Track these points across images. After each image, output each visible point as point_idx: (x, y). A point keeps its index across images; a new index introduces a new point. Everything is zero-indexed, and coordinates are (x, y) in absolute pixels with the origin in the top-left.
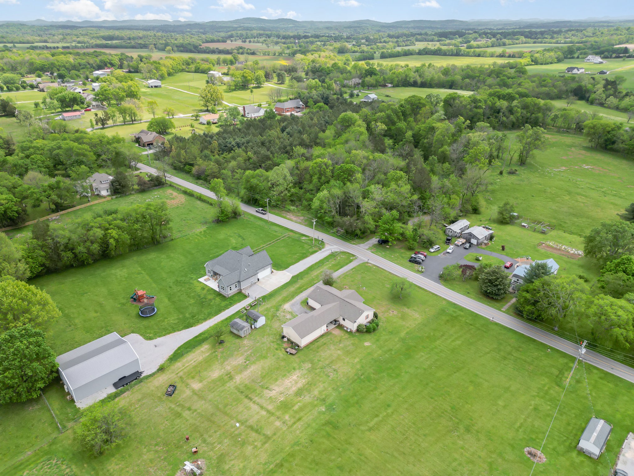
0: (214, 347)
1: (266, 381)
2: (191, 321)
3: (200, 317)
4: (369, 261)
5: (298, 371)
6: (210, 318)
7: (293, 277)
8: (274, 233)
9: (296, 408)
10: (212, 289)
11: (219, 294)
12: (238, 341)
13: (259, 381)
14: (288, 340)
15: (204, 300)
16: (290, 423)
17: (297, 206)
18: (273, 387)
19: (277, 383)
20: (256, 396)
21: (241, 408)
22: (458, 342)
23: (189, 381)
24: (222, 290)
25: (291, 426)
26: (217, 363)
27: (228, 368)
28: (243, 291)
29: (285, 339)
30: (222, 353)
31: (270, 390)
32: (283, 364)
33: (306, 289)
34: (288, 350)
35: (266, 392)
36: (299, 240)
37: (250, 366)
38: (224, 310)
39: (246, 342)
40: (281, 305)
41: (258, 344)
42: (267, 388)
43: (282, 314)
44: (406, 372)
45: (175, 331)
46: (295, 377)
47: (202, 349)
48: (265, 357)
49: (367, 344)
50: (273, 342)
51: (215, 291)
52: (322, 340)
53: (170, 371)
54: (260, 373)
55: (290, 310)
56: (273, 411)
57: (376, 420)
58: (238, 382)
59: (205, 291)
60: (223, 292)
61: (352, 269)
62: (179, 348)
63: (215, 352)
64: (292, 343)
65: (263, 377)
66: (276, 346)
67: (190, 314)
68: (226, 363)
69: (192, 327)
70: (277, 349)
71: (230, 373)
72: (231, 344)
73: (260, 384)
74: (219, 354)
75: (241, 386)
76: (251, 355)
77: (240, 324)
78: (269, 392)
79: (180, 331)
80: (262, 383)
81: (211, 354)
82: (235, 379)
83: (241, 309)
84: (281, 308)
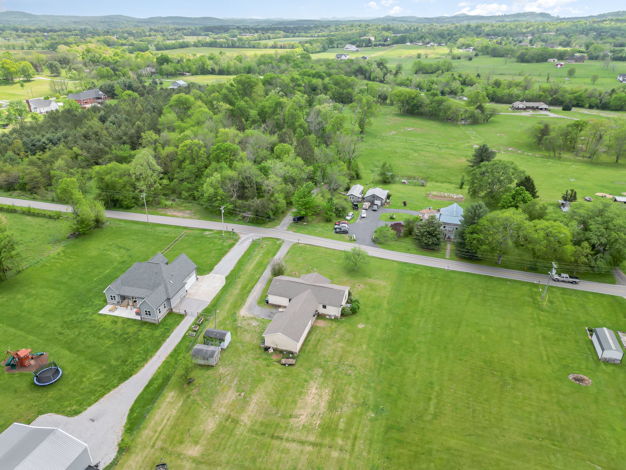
0: (182, 391)
1: (282, 408)
2: (126, 368)
3: (135, 360)
4: (300, 242)
5: (312, 383)
6: (151, 357)
7: (227, 278)
8: (166, 235)
9: (342, 426)
10: (128, 319)
11: (143, 323)
12: (210, 372)
13: (274, 412)
14: (275, 350)
15: (126, 336)
16: (348, 447)
17: (173, 200)
18: (296, 412)
19: (299, 405)
20: (285, 432)
21: (276, 456)
23: (180, 449)
24: (148, 317)
25: (353, 449)
26: (202, 410)
27: (223, 410)
28: (174, 310)
29: (271, 351)
30: (200, 394)
31: (296, 417)
32: (288, 380)
33: (252, 287)
34: (283, 361)
35: (292, 421)
36: (203, 237)
37: (250, 398)
38: (164, 340)
39: (221, 370)
40: (235, 313)
41: (240, 368)
42: (291, 416)
43: (244, 322)
44: (419, 343)
45: (109, 390)
46: (314, 391)
47: (168, 400)
48: (261, 380)
49: (361, 326)
50: (257, 359)
51: (135, 320)
52: (313, 337)
53: (139, 447)
54: (268, 401)
55: (251, 316)
56: (319, 440)
57: (432, 403)
58: (249, 423)
59: (120, 325)
61: (288, 253)
62: (132, 410)
63: (188, 397)
64: (281, 352)
65: (277, 405)
66: (265, 363)
67: (117, 360)
68: (214, 406)
69: (131, 375)
70: (268, 366)
71: (229, 416)
72: (205, 380)
73: (279, 415)
74: (197, 398)
75: (256, 427)
76: (241, 384)
77: (207, 350)
78: (297, 420)
79: (117, 386)
80: (280, 412)
81: (185, 401)
82: (242, 421)
83: (187, 332)
84: (237, 317)
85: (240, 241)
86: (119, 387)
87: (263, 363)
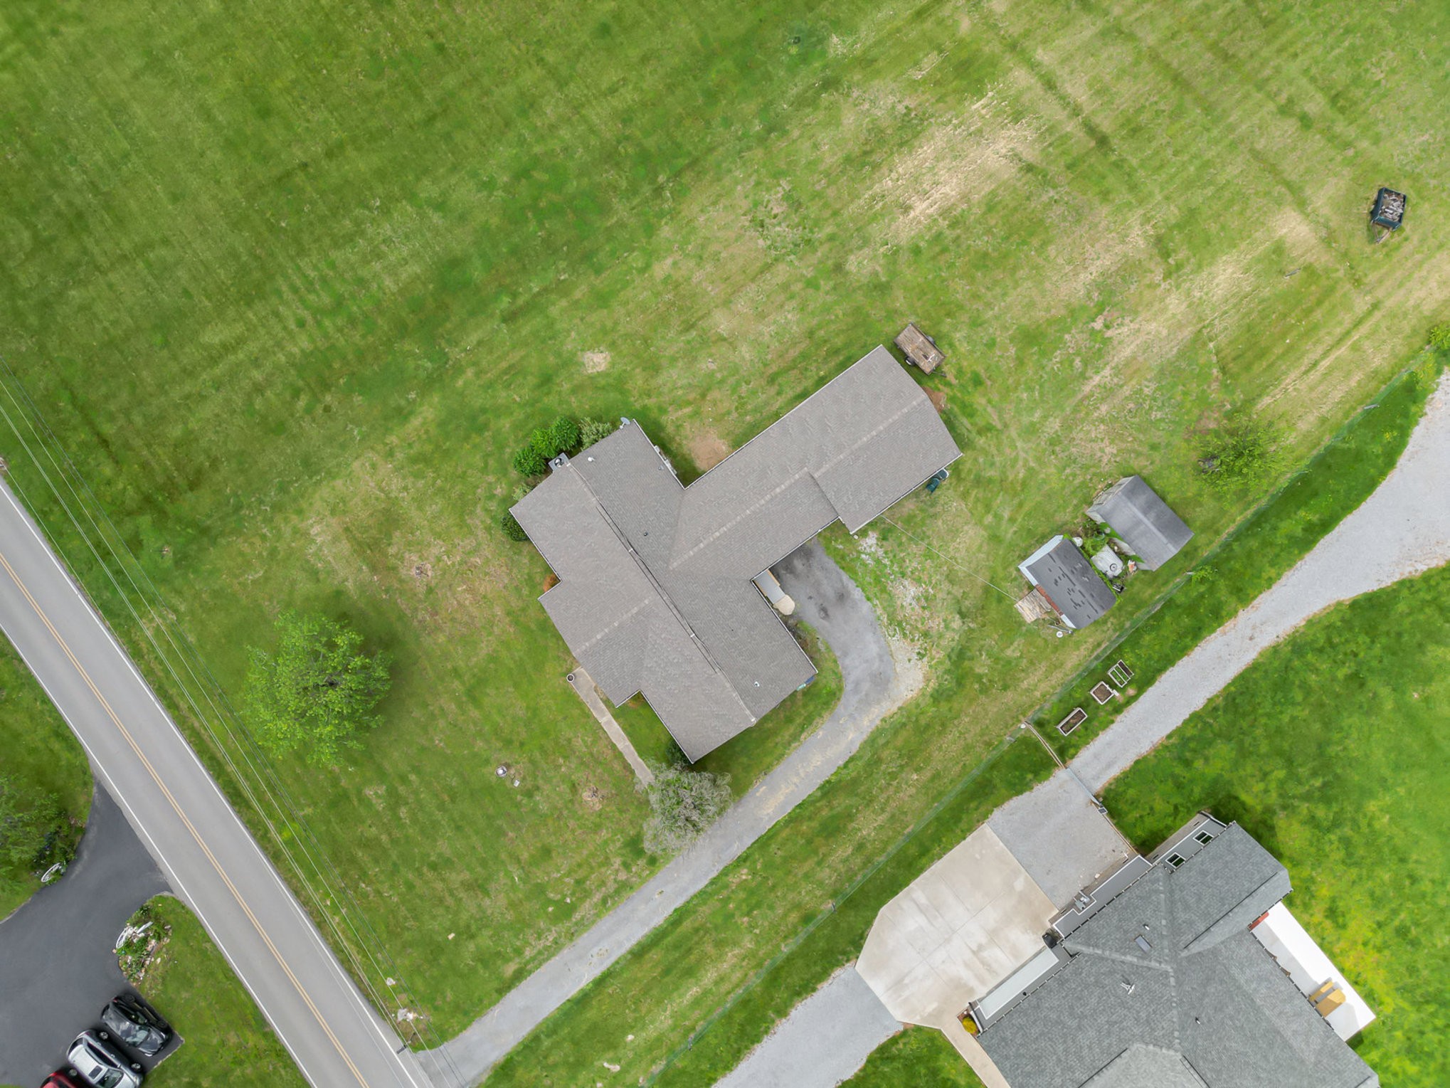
2: (1361, 645)
3: (1325, 666)
6: (1275, 650)
13: (1058, 209)
15: (1321, 811)
18: (1010, 172)
19: (988, 188)
22: (213, 336)
23: (1322, 259)
26: (1223, 341)
28: (1130, 847)
30: (1202, 400)
31: (1016, 157)
32: (960, 290)
34: (932, 359)
35: (1031, 154)
37: (1088, 296)
38: (1212, 708)
39: (1106, 455)
41: (1052, 427)
42: (1030, 168)
43: (936, 624)
44: (489, 185)
45: (1426, 578)
46: (920, 208)
49: (597, 361)
50: (989, 429)
53: (1407, 327)
55: (897, 643)
58: (1134, 218)
62: (1390, 459)
63: (1235, 413)
66: (979, 400)
69: (1354, 604)
70: (977, 382)
71: (1168, 275)
72: (1168, 444)
73: (1052, 193)
74: (1215, 394)
75: (1125, 196)
76: (1085, 363)
78: (1020, 148)
79: (1402, 583)
80: (1045, 198)
81: (1250, 401)
82: (1146, 236)
83: (1130, 700)
84: (941, 669)
86: (1397, 578)
87: (983, 401)
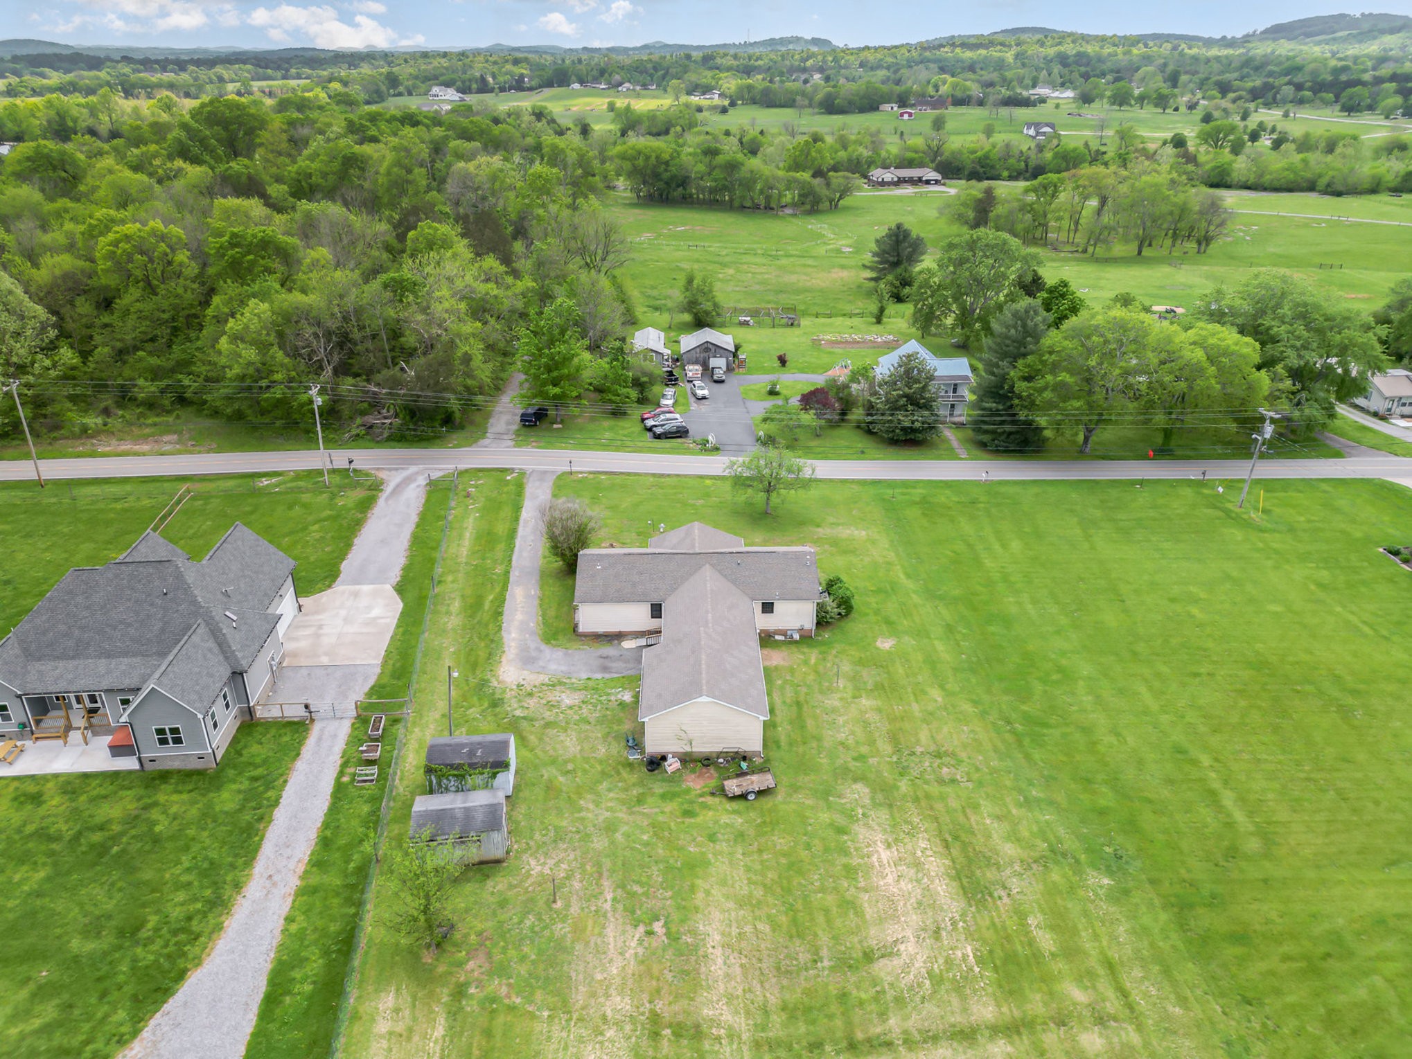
0: (422, 977)
1: (824, 939)
2: (146, 956)
3: (176, 913)
4: (574, 469)
5: (861, 832)
6: (238, 886)
7: (400, 589)
8: (119, 506)
9: (1046, 941)
10: (86, 776)
11: (154, 778)
12: (498, 884)
13: (804, 957)
14: (687, 759)
15: (97, 837)
16: (1113, 1005)
18: (874, 937)
19: (869, 912)
20: (883, 1016)
22: (1016, 543)
24: (171, 751)
25: (1131, 1008)
26: (538, 1027)
27: (619, 1004)
28: (260, 713)
29: (672, 765)
30: (501, 970)
31: (889, 952)
32: (781, 842)
33: (501, 600)
34: (733, 786)
35: (884, 969)
36: (256, 492)
37: (693, 932)
38: (264, 818)
39: (536, 867)
40: (484, 683)
41: (599, 843)
42: (869, 957)
43: (531, 703)
44: (1062, 654)
46: (885, 853)
47: (382, 1027)
48: (694, 866)
49: (885, 644)
50: (640, 800)
51: (115, 775)
54: (764, 927)
55: (544, 678)
56: (1009, 1011)
57: (1228, 803)
58: (742, 1024)
59: (55, 802)
60: (171, 757)
61: (555, 499)
63: (460, 992)
64: (707, 761)
65: (798, 931)
66: (673, 806)
67: (93, 929)
68: (579, 997)
69: (181, 975)
70: (688, 813)
71: (655, 1018)
72: (494, 914)
73: (826, 963)
74: (498, 986)
75: (777, 1029)
76: (632, 895)
77: (467, 810)
78: (897, 962)
79: (135, 1033)
80: (824, 953)
81: (454, 1014)
82: (713, 1022)
83: (341, 773)
84: (498, 691)
85: (389, 489)
86: (146, 1033)
87: (667, 810)
